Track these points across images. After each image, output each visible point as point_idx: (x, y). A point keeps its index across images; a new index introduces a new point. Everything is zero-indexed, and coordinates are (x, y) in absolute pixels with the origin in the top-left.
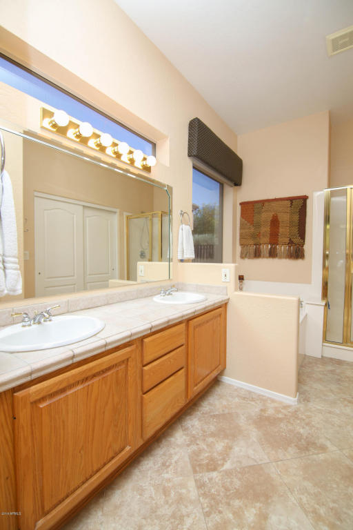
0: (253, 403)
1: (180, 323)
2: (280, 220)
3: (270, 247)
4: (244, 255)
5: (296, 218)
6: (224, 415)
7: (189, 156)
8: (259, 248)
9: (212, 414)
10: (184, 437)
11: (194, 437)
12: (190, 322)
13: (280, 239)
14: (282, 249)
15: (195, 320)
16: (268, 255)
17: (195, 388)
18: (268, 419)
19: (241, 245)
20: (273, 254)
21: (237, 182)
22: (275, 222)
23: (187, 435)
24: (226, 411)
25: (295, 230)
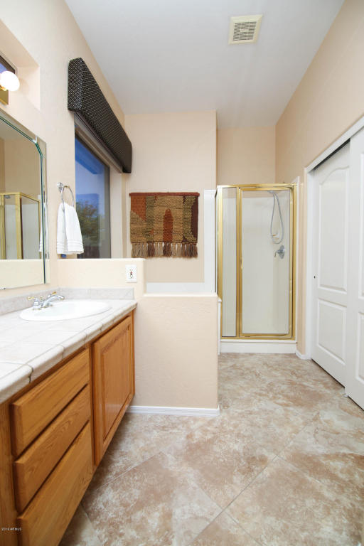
0: (175, 431)
1: (81, 350)
2: (174, 216)
3: (163, 244)
4: (136, 254)
5: (189, 215)
6: (145, 463)
7: (70, 109)
8: (153, 246)
9: (129, 469)
10: (97, 532)
11: (112, 524)
12: (96, 344)
13: (174, 237)
14: (176, 247)
15: (102, 340)
16: (162, 254)
17: (105, 443)
18: (198, 446)
19: (132, 242)
20: (167, 253)
21: (126, 169)
22: (168, 218)
23: (101, 525)
24: (148, 456)
25: (189, 227)
